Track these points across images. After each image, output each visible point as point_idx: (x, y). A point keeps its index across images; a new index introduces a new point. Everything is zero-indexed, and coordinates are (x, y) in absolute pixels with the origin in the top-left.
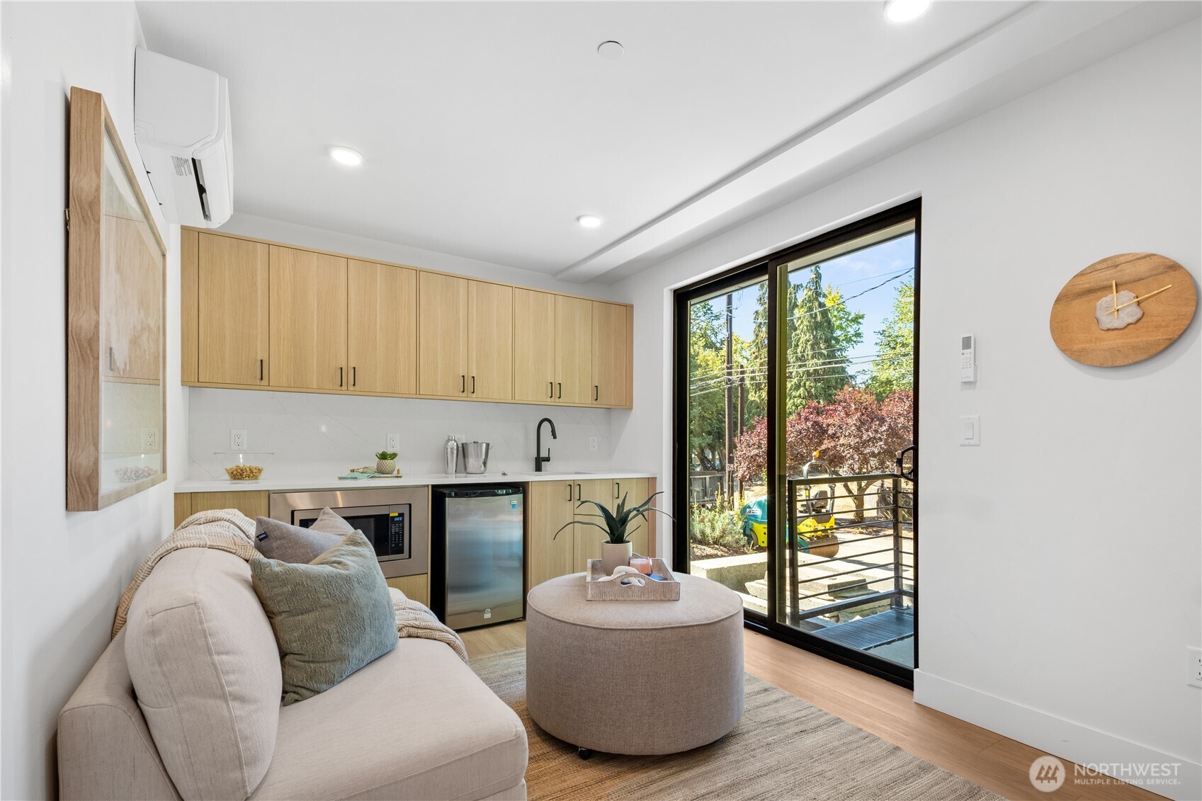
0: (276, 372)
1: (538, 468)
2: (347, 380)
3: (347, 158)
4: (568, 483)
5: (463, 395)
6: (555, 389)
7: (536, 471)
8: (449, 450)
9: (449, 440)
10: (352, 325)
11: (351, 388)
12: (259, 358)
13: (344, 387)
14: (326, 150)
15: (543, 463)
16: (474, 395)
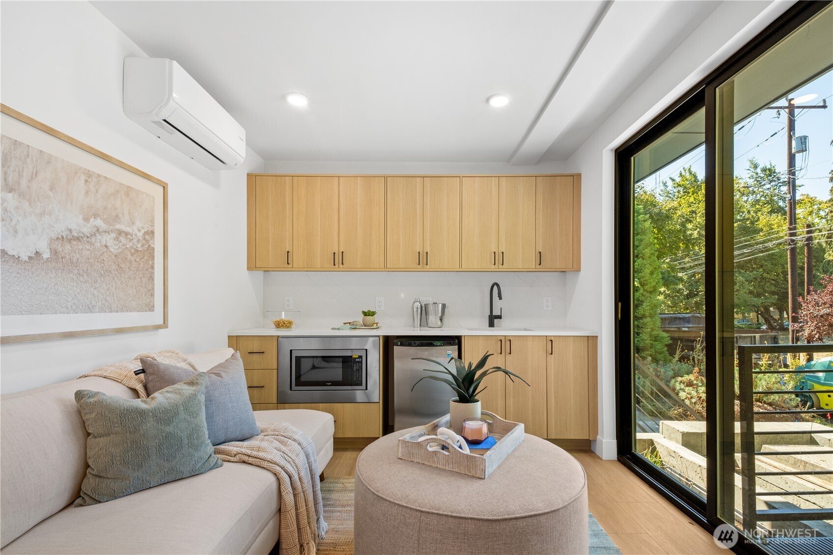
0: (298, 258)
1: (491, 325)
2: (338, 260)
3: (298, 101)
4: (499, 338)
5: (419, 267)
6: (499, 258)
7: (489, 327)
8: (415, 309)
9: (415, 302)
10: (341, 222)
11: (341, 266)
12: (287, 250)
13: (337, 266)
14: (284, 97)
15: (496, 320)
16: (428, 267)
